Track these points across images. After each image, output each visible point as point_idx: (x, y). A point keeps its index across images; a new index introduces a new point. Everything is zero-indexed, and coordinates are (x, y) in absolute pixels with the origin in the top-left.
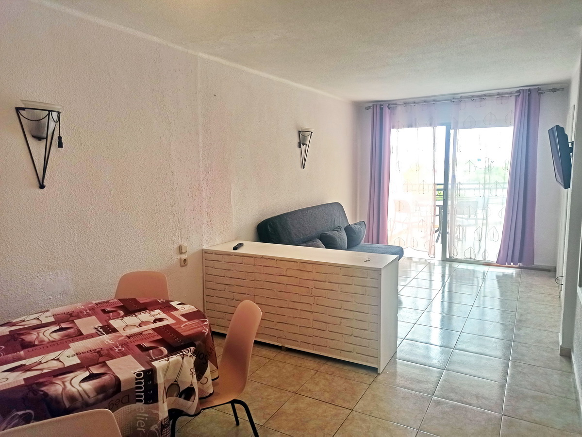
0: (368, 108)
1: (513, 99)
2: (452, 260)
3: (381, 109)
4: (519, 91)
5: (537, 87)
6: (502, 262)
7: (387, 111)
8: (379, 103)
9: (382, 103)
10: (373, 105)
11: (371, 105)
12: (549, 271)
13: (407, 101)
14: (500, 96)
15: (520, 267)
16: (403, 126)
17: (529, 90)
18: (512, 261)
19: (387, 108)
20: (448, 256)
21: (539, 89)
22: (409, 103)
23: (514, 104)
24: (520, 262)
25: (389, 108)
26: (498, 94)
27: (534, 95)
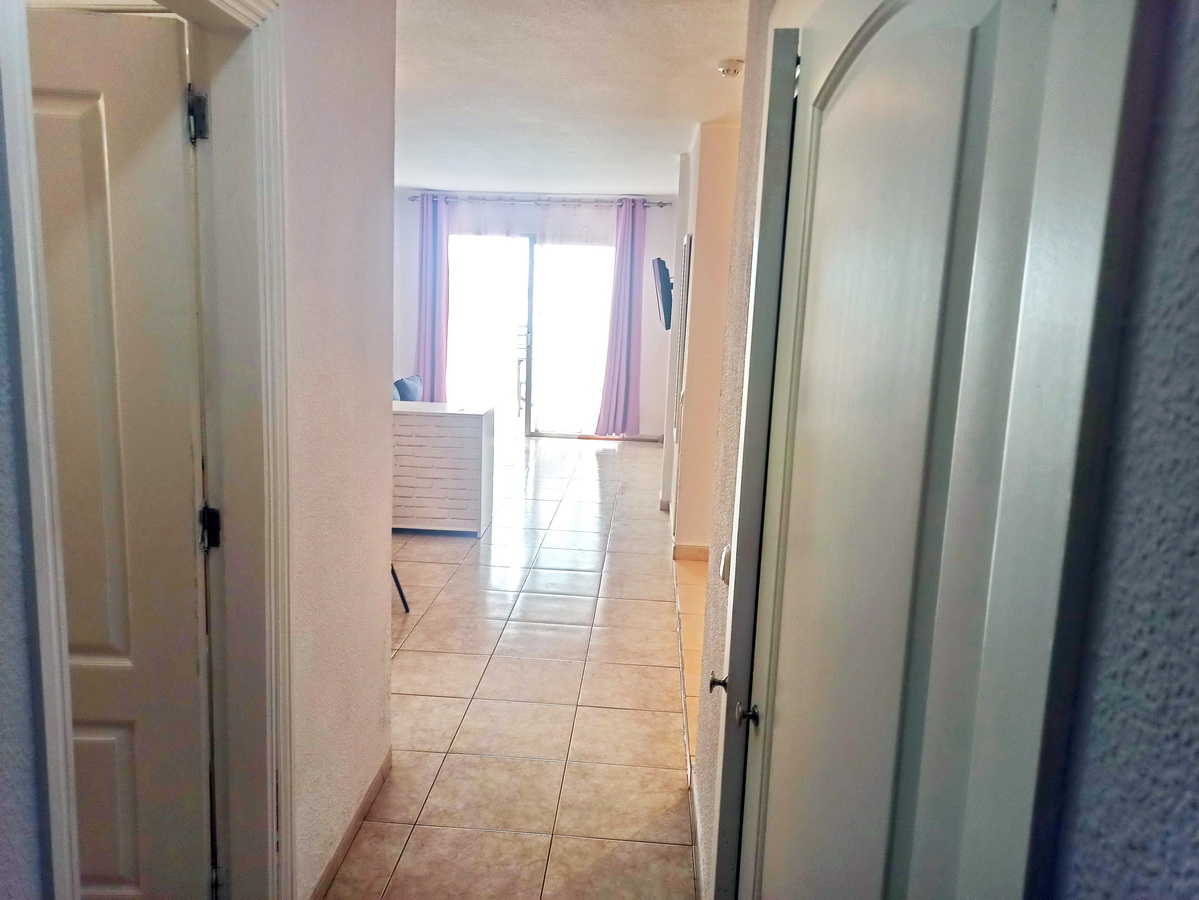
0: (413, 199)
1: (614, 210)
2: (536, 435)
3: (435, 203)
4: (621, 200)
5: (642, 198)
6: (602, 433)
7: (442, 206)
8: (431, 192)
9: (435, 193)
10: (423, 195)
11: (418, 194)
12: (656, 441)
13: (472, 194)
14: (598, 203)
15: (623, 439)
16: (467, 232)
17: (633, 201)
18: (614, 431)
19: (444, 203)
20: (533, 430)
21: (645, 201)
22: (477, 199)
23: (616, 217)
24: (623, 432)
25: (447, 203)
26: (597, 201)
27: (639, 207)
